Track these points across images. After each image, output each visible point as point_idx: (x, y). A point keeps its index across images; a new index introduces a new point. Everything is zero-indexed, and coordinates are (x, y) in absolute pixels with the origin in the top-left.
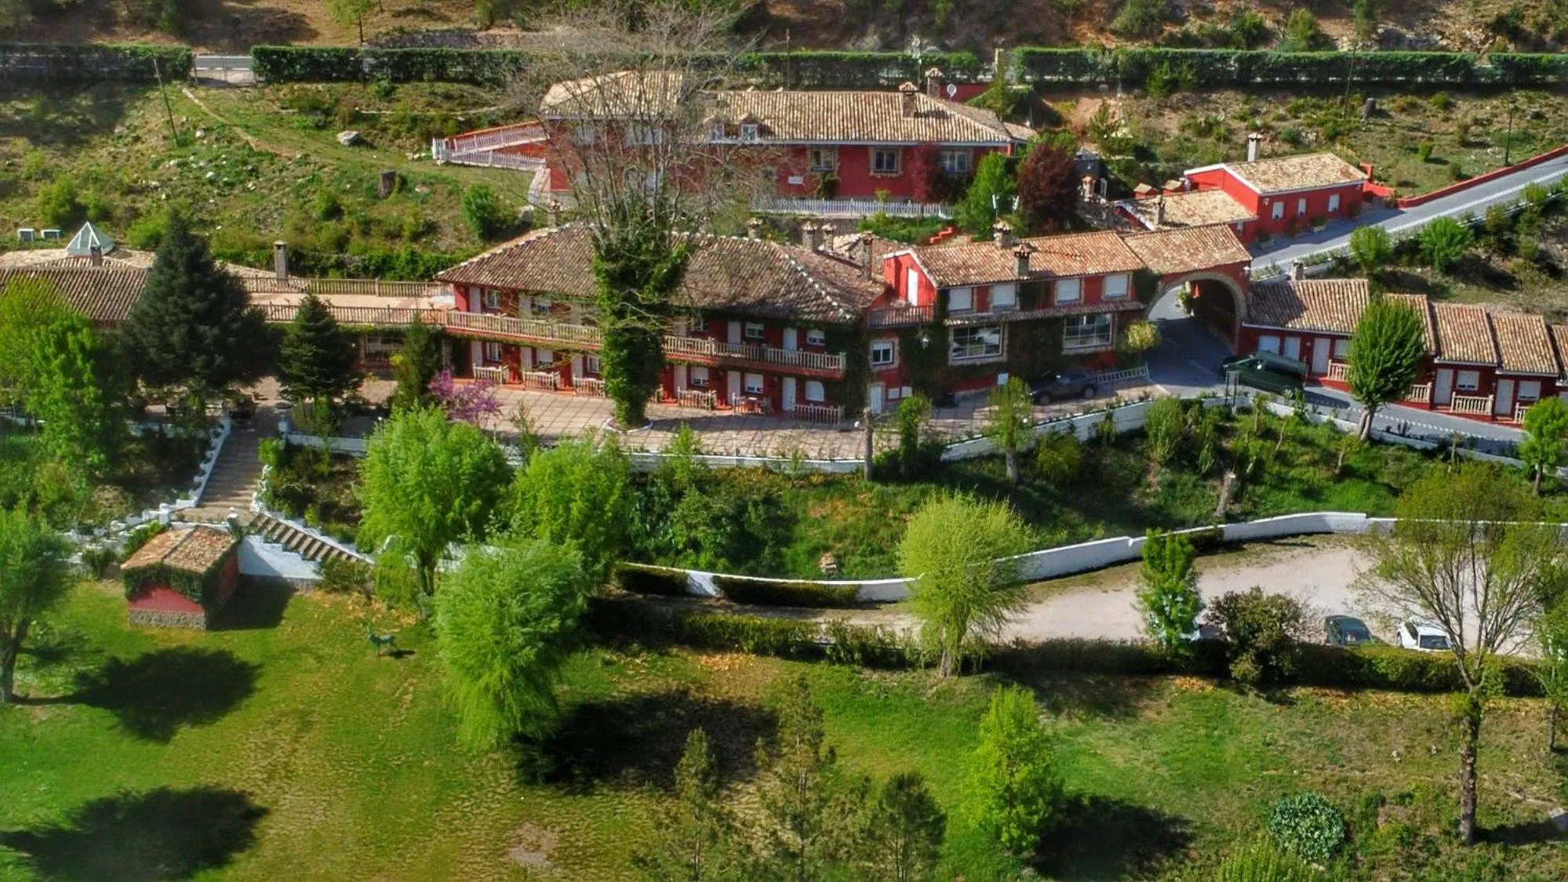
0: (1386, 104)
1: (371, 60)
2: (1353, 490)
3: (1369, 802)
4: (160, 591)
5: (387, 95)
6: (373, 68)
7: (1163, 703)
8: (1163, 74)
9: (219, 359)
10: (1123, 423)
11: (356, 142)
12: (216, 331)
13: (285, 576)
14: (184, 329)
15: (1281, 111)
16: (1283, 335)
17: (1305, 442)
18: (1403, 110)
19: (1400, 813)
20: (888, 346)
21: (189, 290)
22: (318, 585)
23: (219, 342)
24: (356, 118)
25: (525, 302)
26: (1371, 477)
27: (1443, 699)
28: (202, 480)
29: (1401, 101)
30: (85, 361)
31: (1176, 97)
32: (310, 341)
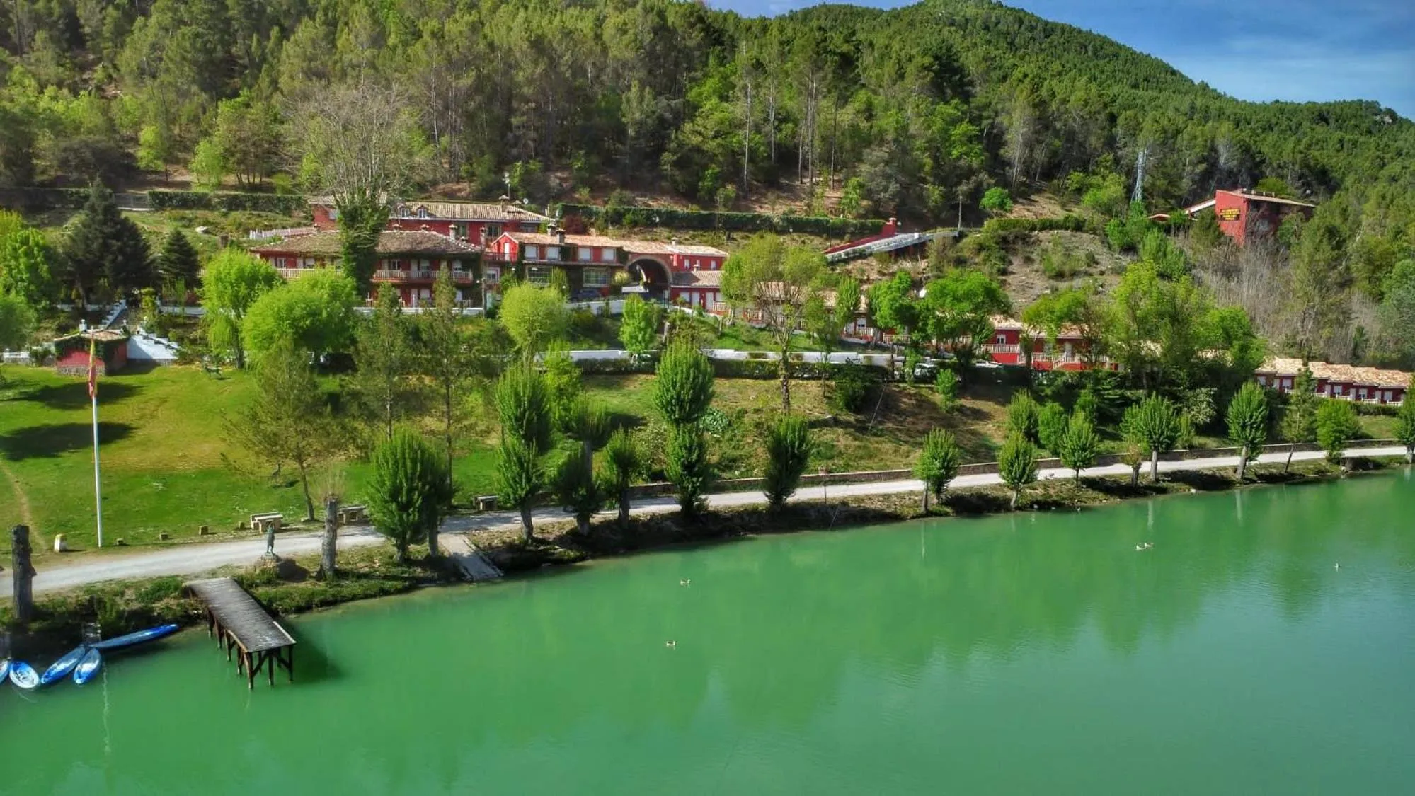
0: (735, 235)
1: (217, 200)
2: (728, 341)
3: (740, 411)
4: (77, 353)
5: (225, 215)
6: (219, 203)
7: (636, 384)
8: (629, 217)
9: (120, 258)
10: (614, 311)
11: (206, 232)
12: (119, 244)
13: (154, 358)
14: (100, 241)
15: (687, 237)
16: (691, 290)
17: (703, 322)
18: (743, 238)
19: (756, 417)
20: (494, 272)
21: (104, 223)
22: (174, 362)
23: (121, 250)
24: (206, 223)
25: (300, 262)
26: (736, 337)
27: (772, 382)
28: (108, 323)
29: (741, 234)
30: (39, 251)
31: (636, 230)
32: (176, 251)
